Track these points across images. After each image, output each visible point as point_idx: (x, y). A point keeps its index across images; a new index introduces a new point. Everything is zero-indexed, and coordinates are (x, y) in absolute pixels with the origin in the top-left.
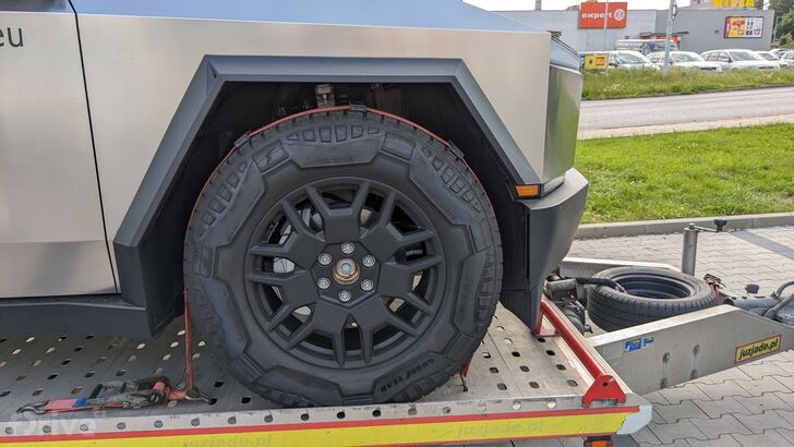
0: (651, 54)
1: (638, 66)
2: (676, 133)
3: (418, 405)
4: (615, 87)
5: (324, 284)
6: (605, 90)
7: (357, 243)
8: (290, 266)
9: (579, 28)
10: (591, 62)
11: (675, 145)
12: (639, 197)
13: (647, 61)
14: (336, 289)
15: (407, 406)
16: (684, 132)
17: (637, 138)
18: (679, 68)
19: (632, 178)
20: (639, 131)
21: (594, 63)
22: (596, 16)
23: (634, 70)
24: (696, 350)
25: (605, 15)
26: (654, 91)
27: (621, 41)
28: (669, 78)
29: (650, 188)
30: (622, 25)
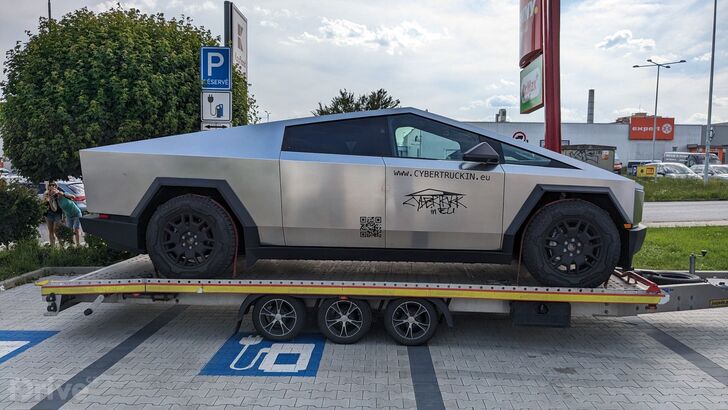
0: (695, 166)
1: (683, 176)
2: (708, 227)
3: (594, 290)
4: (663, 192)
5: (565, 250)
6: (655, 194)
7: (576, 238)
8: (555, 244)
9: (630, 139)
10: (642, 171)
11: (705, 234)
12: (678, 259)
13: (691, 172)
14: (569, 252)
15: (590, 289)
16: (714, 227)
17: (678, 228)
18: (718, 179)
19: (673, 250)
20: (680, 224)
21: (645, 173)
22: (646, 129)
23: (679, 180)
24: (692, 297)
25: (654, 129)
26: (696, 196)
27: (669, 153)
28: (708, 187)
29: (684, 255)
30: (669, 138)
